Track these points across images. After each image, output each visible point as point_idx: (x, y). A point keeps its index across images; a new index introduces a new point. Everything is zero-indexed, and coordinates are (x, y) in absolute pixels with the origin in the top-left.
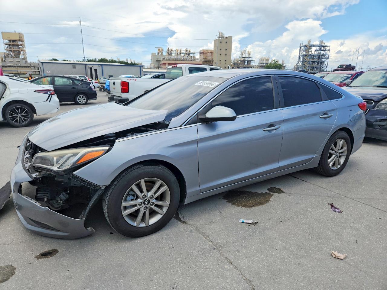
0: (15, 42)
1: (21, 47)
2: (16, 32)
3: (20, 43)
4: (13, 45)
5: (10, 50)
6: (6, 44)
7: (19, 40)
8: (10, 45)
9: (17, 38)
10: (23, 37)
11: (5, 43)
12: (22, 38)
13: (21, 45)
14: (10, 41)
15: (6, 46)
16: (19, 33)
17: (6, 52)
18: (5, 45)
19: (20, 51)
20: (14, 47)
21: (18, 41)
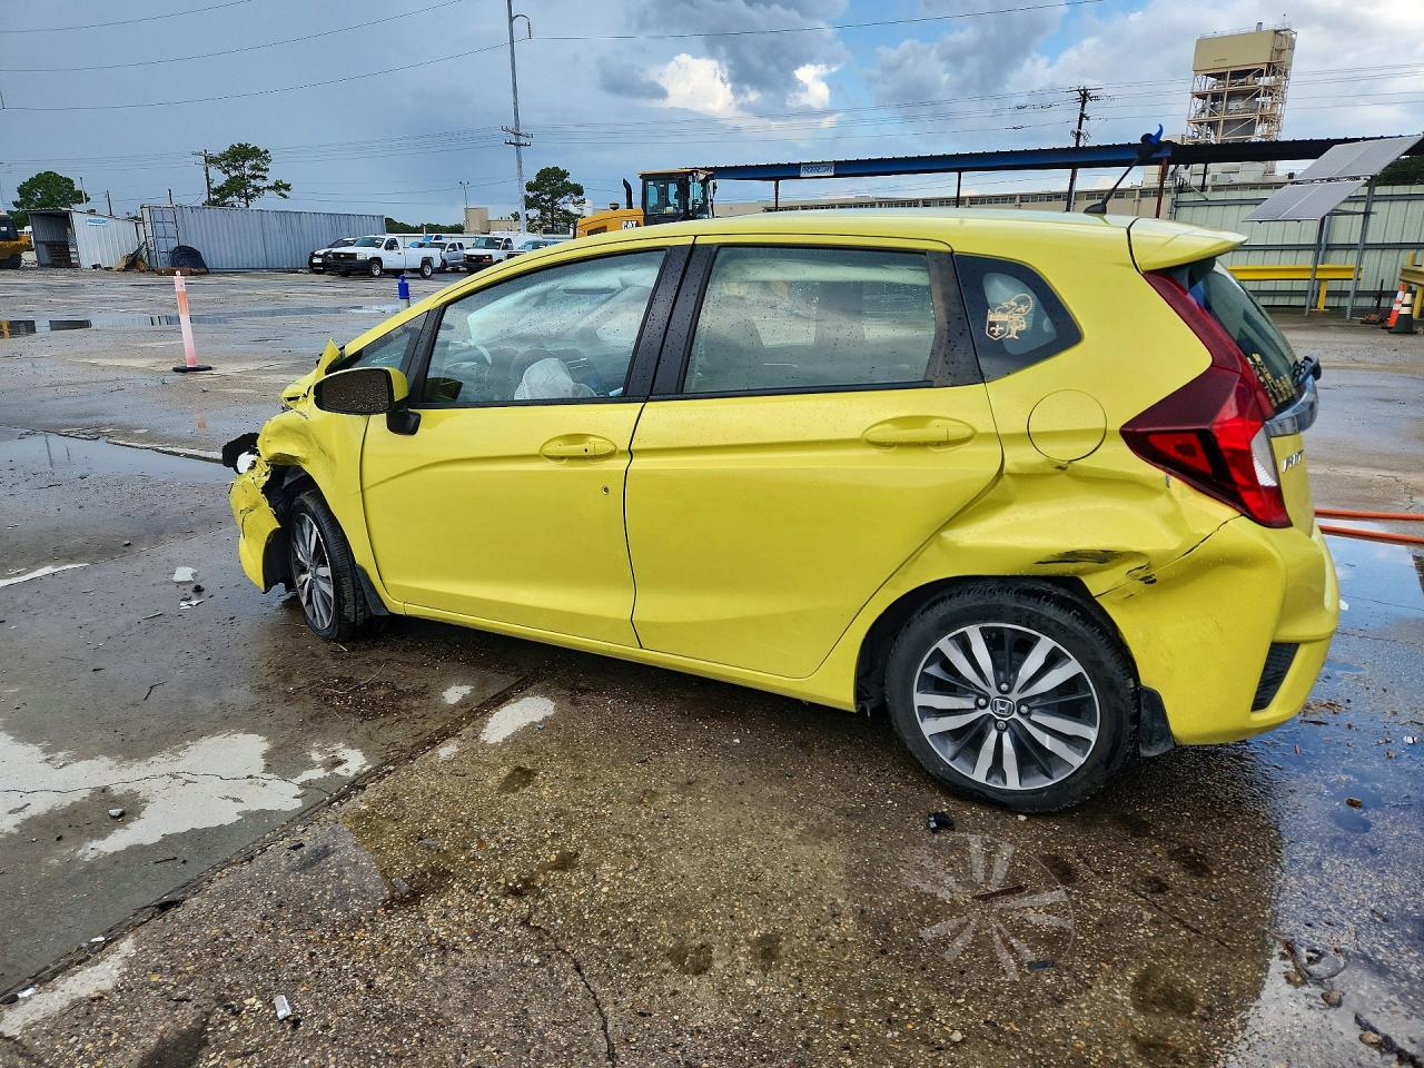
0: (1241, 81)
1: (1269, 99)
2: (1264, 28)
3: (1265, 81)
4: (1232, 96)
5: (1210, 124)
6: (1199, 96)
7: (1265, 67)
8: (1216, 97)
9: (1260, 58)
10: (1292, 48)
11: (1197, 89)
12: (1283, 57)
13: (1269, 91)
14: (1220, 76)
15: (1200, 103)
16: (1276, 32)
17: (1190, 133)
18: (1196, 99)
19: (1253, 122)
20: (1233, 105)
21: (1260, 73)
